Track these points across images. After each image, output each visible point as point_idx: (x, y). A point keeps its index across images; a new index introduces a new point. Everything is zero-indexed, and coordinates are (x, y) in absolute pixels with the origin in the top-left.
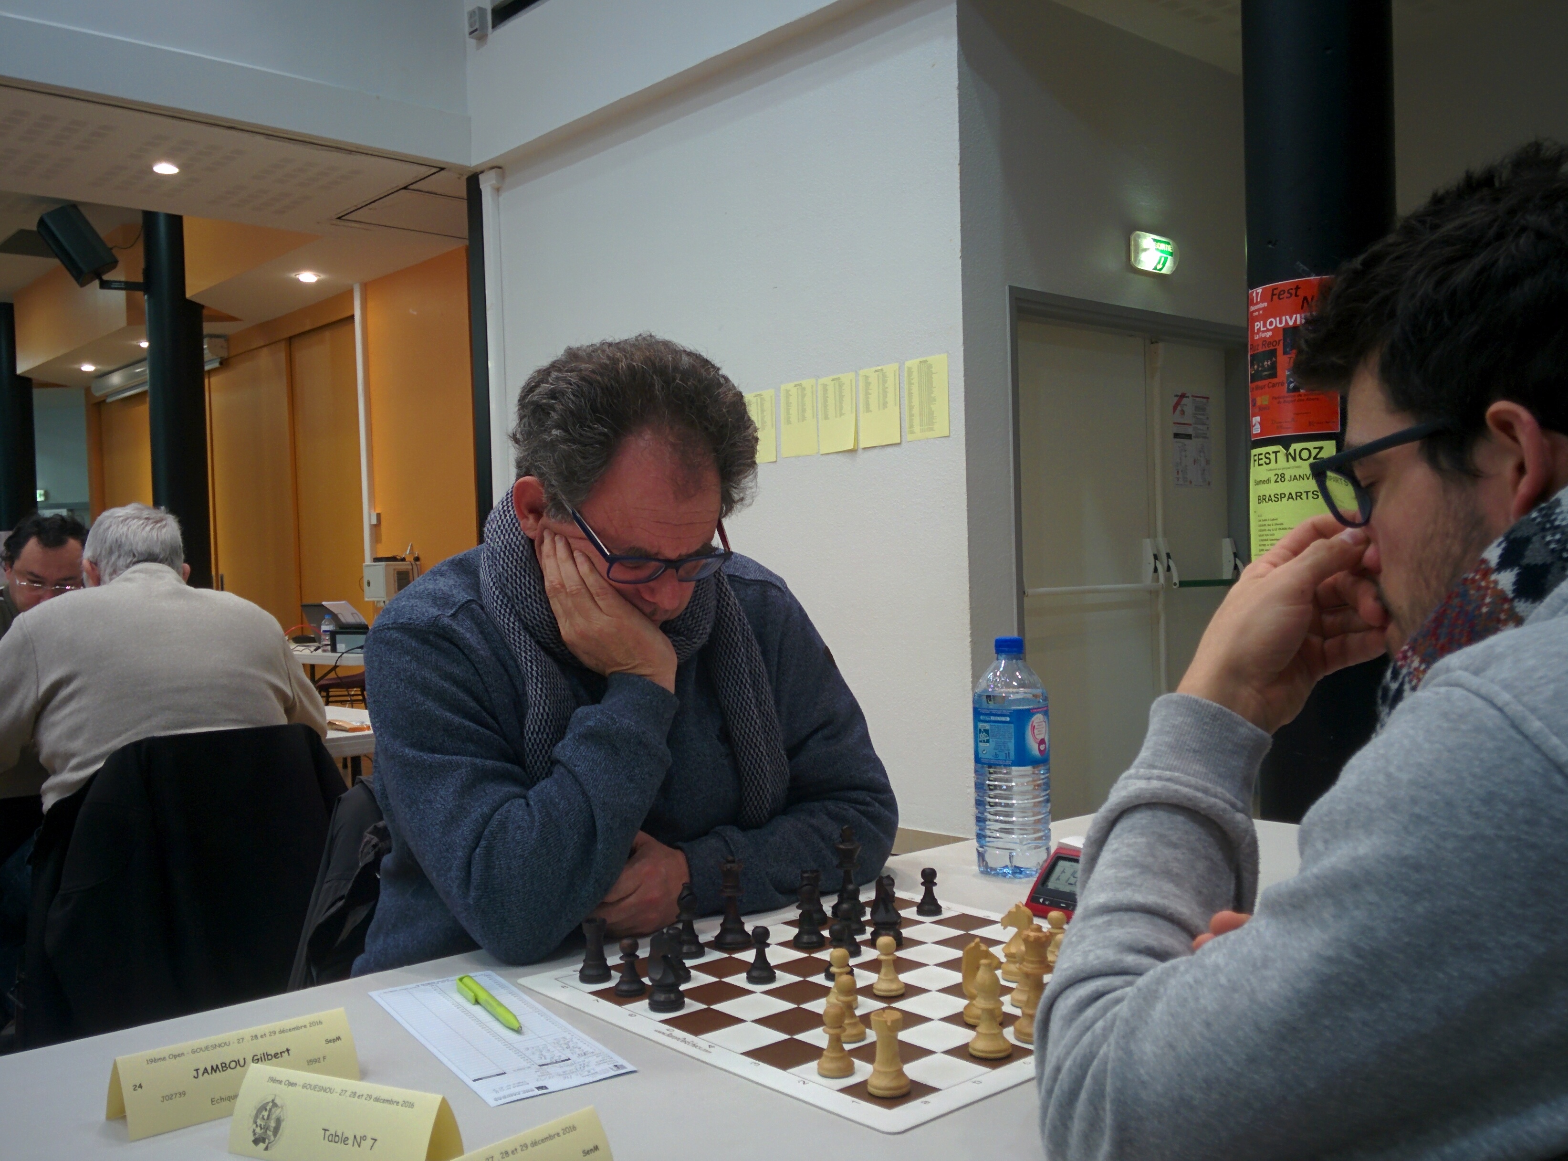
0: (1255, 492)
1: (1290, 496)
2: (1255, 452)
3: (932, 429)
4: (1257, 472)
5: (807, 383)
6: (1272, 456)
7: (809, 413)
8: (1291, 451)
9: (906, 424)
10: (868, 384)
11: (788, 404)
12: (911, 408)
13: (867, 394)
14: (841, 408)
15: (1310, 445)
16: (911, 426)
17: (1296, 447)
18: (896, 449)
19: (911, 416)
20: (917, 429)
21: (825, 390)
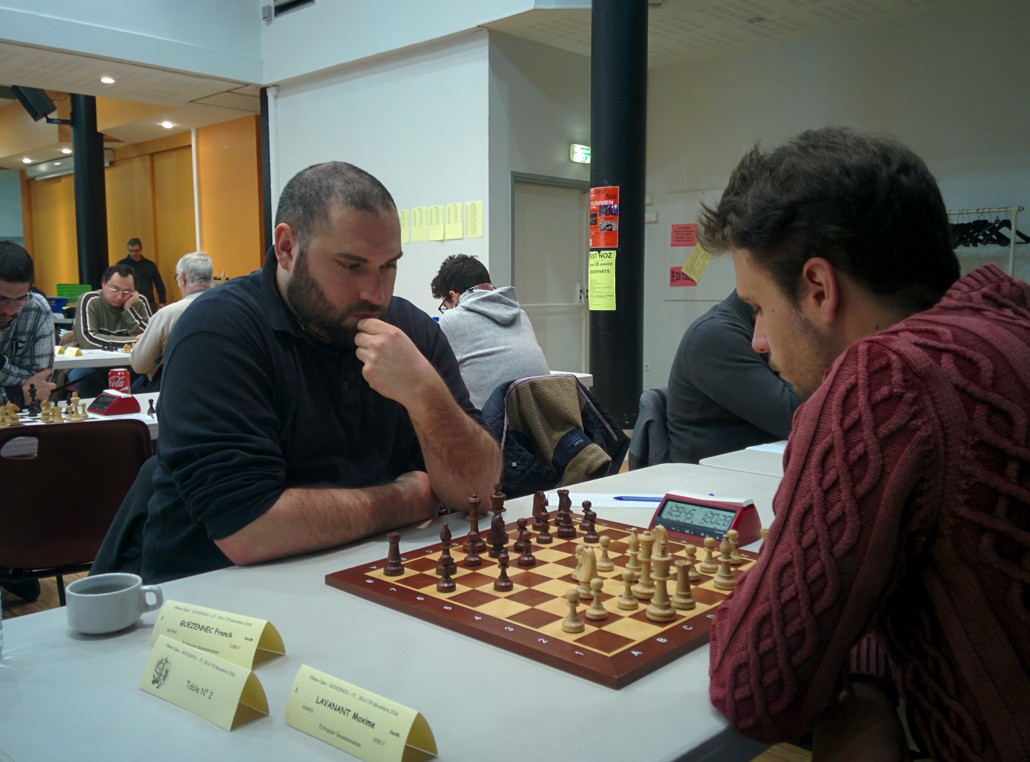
0: (590, 268)
1: (600, 272)
2: (591, 253)
3: (475, 233)
4: (591, 261)
5: (424, 208)
6: (595, 255)
7: (424, 222)
8: (601, 254)
9: (465, 230)
10: (449, 211)
11: (415, 217)
12: (467, 223)
13: (449, 215)
14: (438, 220)
15: (607, 252)
16: (467, 231)
17: (602, 252)
18: (461, 241)
19: (467, 227)
20: (469, 232)
21: (431, 212)
